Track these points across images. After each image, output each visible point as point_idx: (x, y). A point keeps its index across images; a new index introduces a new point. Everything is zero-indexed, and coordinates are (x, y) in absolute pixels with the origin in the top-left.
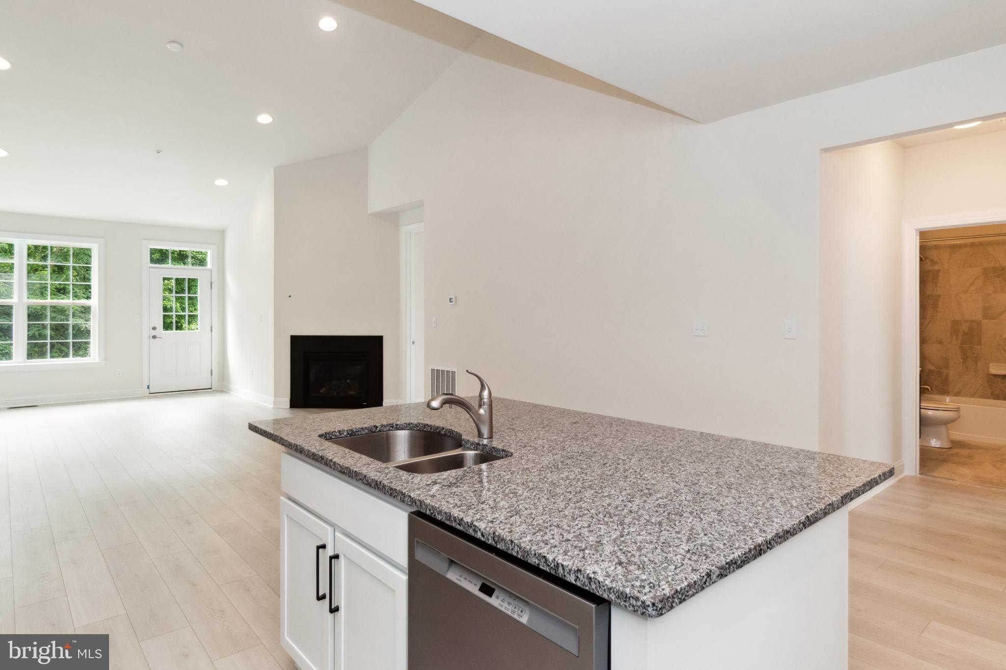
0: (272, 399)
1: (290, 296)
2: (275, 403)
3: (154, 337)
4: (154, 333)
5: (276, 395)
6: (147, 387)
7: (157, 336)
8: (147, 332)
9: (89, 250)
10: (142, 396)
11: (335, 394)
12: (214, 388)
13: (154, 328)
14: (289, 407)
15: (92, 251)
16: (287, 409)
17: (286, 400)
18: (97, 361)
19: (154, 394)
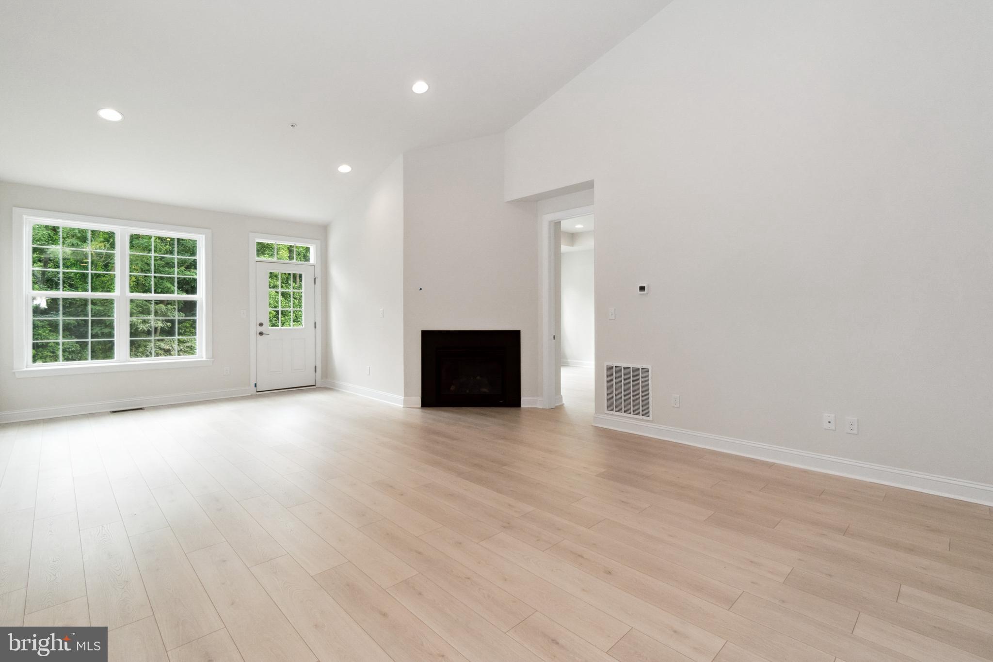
0: (402, 398)
1: (421, 289)
2: (405, 402)
3: (261, 334)
4: (261, 329)
5: (407, 394)
6: (254, 385)
7: (264, 333)
8: (254, 329)
9: (194, 242)
10: (250, 394)
11: (468, 391)
12: (317, 385)
13: (261, 325)
14: (420, 406)
15: (198, 242)
16: (418, 408)
17: (417, 399)
18: (204, 359)
19: (261, 393)
